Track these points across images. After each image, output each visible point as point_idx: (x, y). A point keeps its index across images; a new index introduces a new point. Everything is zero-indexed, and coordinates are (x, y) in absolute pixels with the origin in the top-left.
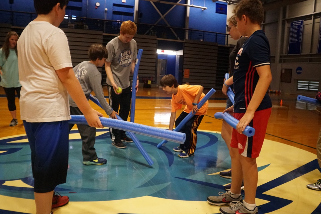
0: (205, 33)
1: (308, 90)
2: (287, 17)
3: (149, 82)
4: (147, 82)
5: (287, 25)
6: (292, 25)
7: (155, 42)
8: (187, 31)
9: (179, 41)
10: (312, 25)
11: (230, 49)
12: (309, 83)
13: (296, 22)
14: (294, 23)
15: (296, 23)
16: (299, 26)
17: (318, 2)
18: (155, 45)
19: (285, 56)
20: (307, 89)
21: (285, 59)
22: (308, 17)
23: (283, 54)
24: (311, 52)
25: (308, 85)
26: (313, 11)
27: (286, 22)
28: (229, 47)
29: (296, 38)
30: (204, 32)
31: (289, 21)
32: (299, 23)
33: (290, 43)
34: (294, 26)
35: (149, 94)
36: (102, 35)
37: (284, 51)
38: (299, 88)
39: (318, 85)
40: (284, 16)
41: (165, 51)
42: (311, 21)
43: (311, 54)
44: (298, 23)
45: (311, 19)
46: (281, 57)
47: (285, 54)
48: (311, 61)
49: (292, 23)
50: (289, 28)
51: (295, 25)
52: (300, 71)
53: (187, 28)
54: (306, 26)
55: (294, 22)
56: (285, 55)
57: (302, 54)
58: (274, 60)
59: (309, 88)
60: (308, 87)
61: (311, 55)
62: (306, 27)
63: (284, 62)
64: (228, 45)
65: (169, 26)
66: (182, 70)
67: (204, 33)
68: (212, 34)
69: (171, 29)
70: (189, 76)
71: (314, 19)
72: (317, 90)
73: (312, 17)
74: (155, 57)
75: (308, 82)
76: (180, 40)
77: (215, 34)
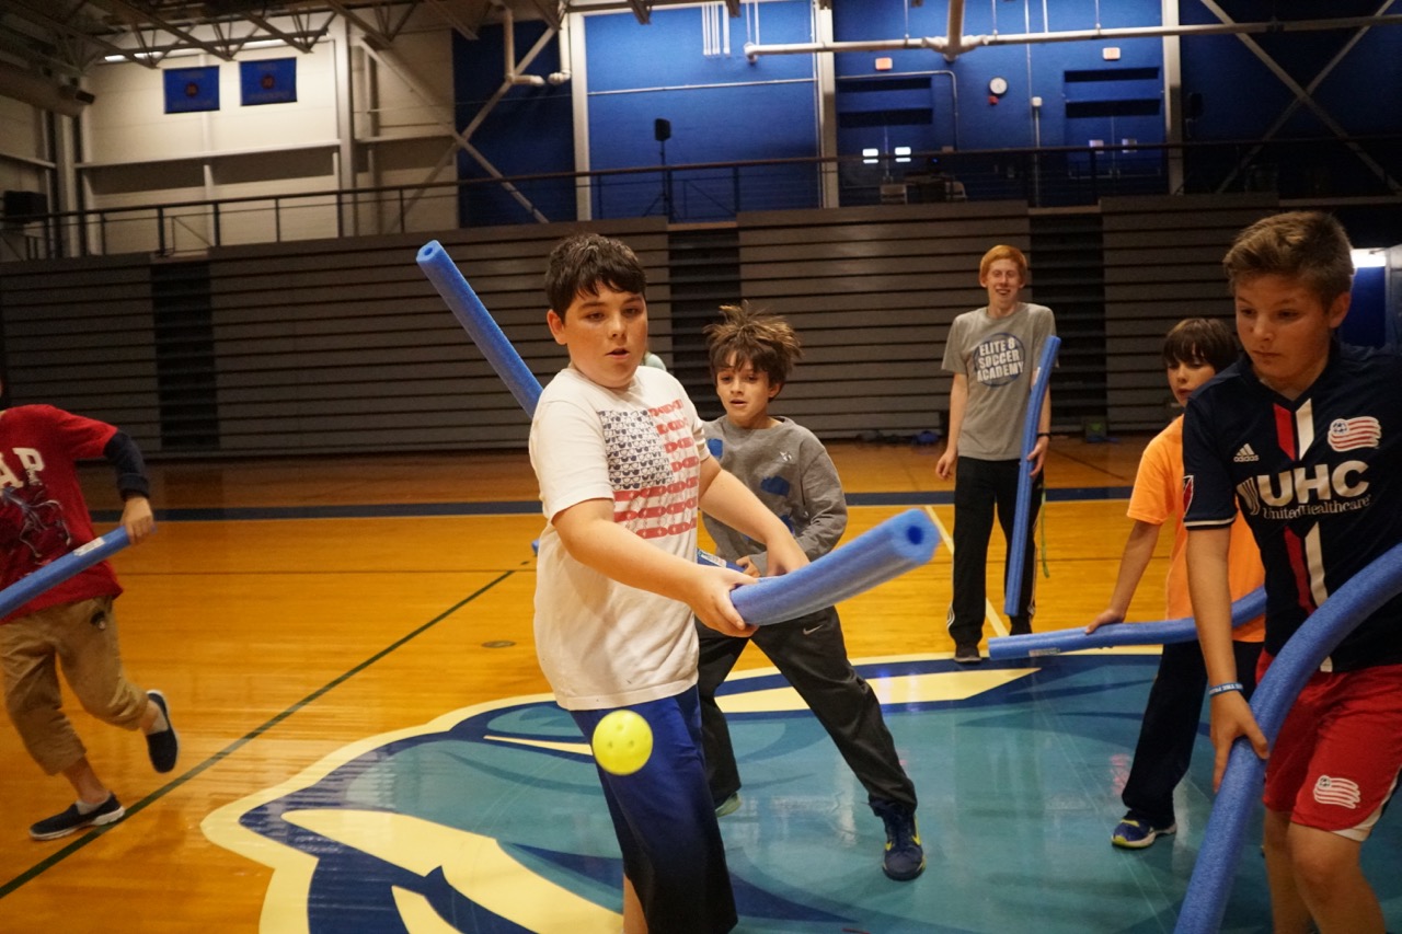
36: (1025, 216)
65: (1342, 134)
69: (1353, 146)
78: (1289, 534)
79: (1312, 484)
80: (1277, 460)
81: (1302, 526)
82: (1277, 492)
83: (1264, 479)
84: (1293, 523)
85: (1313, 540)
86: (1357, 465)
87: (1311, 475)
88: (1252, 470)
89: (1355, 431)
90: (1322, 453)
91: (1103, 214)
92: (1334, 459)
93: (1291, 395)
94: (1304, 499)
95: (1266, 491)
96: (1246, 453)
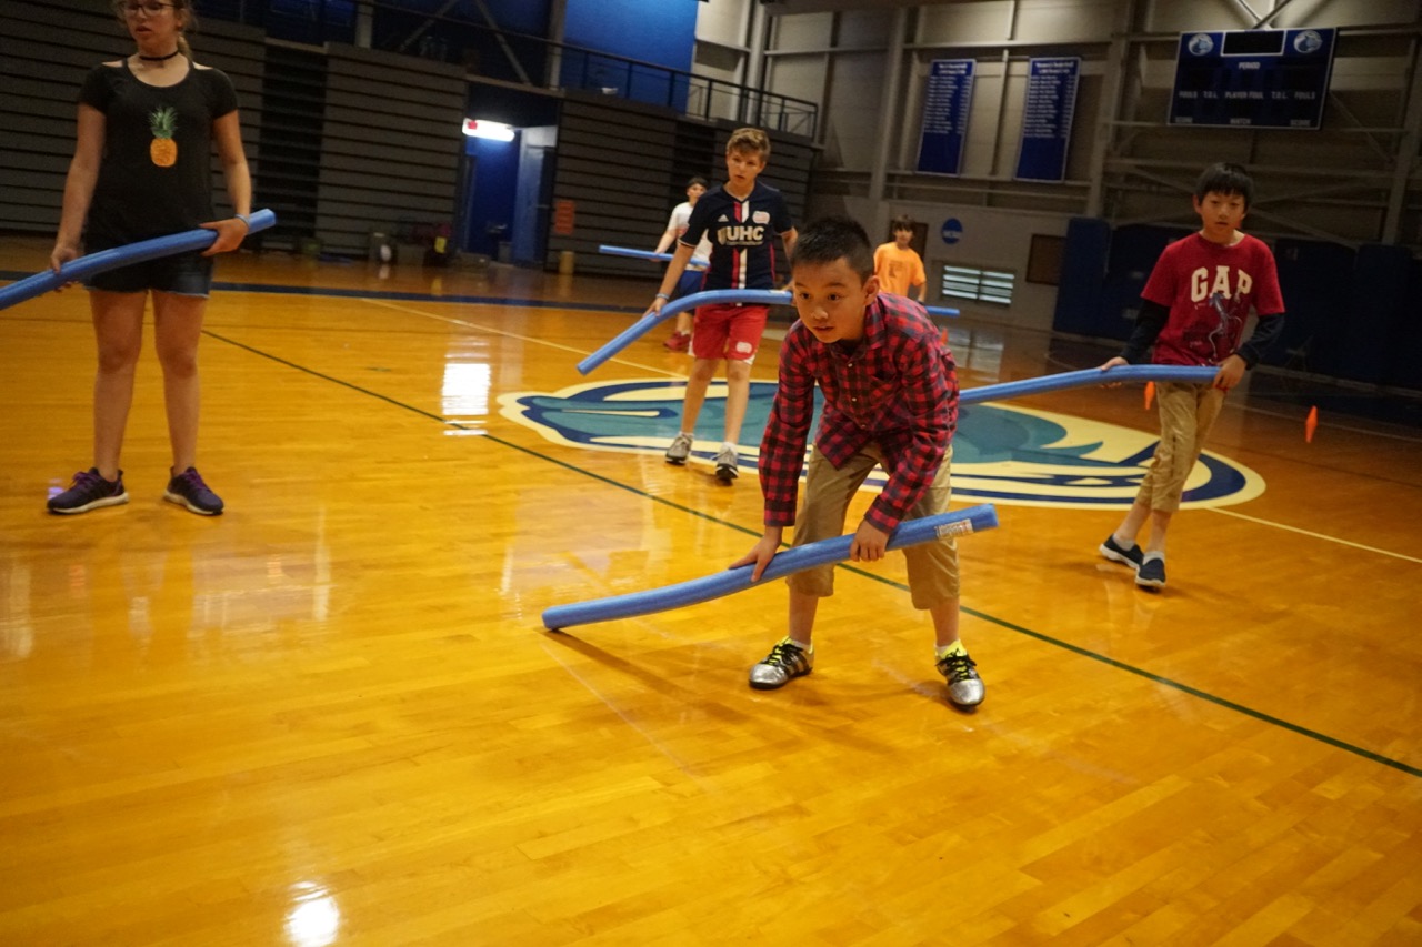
0: (637, 68)
1: (977, 301)
2: (919, 40)
3: (441, 245)
4: (433, 242)
5: (918, 69)
6: (936, 70)
7: (461, 87)
8: (558, 51)
9: (528, 87)
10: (1002, 80)
11: (719, 136)
12: (981, 277)
13: (948, 63)
14: (941, 66)
15: (951, 66)
16: (960, 80)
17: (1024, 5)
18: (459, 102)
19: (904, 178)
20: (973, 296)
21: (903, 185)
22: (992, 53)
23: (897, 168)
24: (994, 171)
25: (976, 281)
26: (1008, 34)
27: (915, 56)
28: (714, 126)
29: (948, 119)
30: (631, 63)
31: (927, 54)
32: (961, 69)
33: (925, 134)
34: (943, 75)
35: (437, 287)
36: (261, 44)
37: (902, 161)
38: (946, 292)
39: (1010, 286)
40: (910, 38)
41: (480, 123)
42: (1000, 68)
43: (994, 178)
44: (957, 66)
45: (1000, 60)
46: (890, 177)
47: (906, 169)
48: (991, 201)
49: (936, 65)
50: (925, 81)
51: (944, 72)
52: (956, 235)
53: (559, 41)
54: (981, 82)
55: (944, 63)
56: (903, 172)
57: (963, 176)
58: (867, 187)
59: (979, 293)
60: (979, 290)
61: (994, 184)
62: (982, 85)
63: (901, 197)
64: (711, 120)
65: (494, 26)
66: (550, 203)
67: (630, 67)
68: (657, 72)
69: (500, 38)
70: (570, 226)
71: (1010, 61)
72: (1007, 301)
73: (1001, 54)
74: (454, 147)
75: (977, 272)
76: (529, 84)
77: (668, 75)
78: (735, 251)
79: (746, 233)
80: (734, 222)
81: (740, 248)
82: (733, 234)
83: (729, 228)
84: (736, 246)
85: (743, 256)
86: (761, 229)
87: (746, 229)
88: (724, 224)
89: (762, 217)
90: (750, 223)
91: (328, 56)
92: (755, 225)
93: (741, 199)
94: (742, 238)
95: (729, 233)
96: (724, 218)
